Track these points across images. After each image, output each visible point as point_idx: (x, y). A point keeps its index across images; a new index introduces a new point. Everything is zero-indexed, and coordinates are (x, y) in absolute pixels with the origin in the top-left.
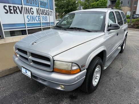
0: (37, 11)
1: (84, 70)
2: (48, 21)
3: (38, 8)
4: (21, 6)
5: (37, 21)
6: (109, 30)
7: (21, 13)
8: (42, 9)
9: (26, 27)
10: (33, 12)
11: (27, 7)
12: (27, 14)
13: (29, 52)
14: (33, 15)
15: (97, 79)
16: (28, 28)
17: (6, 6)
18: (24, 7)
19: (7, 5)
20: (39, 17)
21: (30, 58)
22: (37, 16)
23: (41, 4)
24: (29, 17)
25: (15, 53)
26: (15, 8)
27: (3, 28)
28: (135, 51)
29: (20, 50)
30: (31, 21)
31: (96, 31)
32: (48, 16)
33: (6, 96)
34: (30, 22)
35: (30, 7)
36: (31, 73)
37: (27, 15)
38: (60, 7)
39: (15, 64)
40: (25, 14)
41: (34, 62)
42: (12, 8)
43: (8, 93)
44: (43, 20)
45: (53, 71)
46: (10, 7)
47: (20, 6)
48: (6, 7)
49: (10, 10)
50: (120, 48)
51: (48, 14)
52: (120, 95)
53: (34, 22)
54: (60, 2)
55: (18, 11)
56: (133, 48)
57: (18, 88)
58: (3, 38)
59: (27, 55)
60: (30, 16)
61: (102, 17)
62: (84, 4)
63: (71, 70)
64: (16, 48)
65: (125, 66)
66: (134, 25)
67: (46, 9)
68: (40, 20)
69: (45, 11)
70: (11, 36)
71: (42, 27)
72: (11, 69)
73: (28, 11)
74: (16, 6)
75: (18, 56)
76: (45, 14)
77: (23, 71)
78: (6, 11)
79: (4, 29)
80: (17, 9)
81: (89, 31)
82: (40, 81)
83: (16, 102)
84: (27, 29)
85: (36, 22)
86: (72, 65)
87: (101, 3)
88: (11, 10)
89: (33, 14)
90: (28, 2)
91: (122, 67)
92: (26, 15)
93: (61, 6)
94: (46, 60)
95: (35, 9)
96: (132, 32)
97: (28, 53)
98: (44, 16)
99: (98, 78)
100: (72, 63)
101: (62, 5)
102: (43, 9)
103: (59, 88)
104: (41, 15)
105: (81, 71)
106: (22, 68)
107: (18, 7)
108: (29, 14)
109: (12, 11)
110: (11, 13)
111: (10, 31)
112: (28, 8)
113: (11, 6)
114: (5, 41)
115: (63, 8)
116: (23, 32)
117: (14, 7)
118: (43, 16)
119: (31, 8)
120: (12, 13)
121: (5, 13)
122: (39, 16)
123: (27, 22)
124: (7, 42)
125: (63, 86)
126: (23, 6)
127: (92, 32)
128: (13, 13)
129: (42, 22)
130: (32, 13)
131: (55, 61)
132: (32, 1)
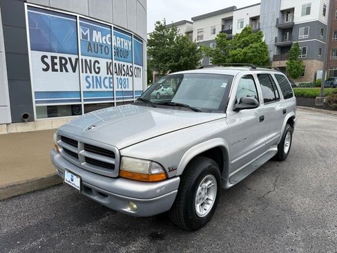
0: (108, 68)
1: (175, 177)
2: (130, 89)
3: (110, 61)
4: (76, 56)
5: (107, 88)
6: (237, 110)
7: (74, 71)
8: (117, 62)
9: (82, 98)
10: (99, 68)
11: (88, 59)
12: (86, 72)
13: (81, 142)
14: (98, 75)
15: (208, 204)
16: (85, 100)
17: (47, 57)
18: (82, 60)
19: (49, 54)
20: (111, 80)
21: (82, 152)
22: (106, 78)
23: (117, 53)
24: (90, 80)
25: (56, 146)
26: (63, 62)
27: (34, 100)
28: (315, 158)
29: (65, 139)
30: (93, 88)
31: (210, 111)
32: (130, 78)
33: (30, 227)
34: (91, 89)
35: (93, 59)
36: (81, 181)
37: (86, 75)
38: (160, 59)
39: (53, 166)
40: (83, 72)
41: (88, 160)
42: (57, 61)
43: (34, 222)
44: (120, 86)
45: (119, 177)
46: (53, 58)
47: (74, 57)
48: (45, 59)
49: (54, 64)
50: (276, 149)
51: (130, 74)
52: (252, 238)
53: (99, 89)
54: (161, 48)
55: (68, 66)
56: (312, 152)
57: (54, 215)
58: (32, 120)
59: (77, 147)
60: (93, 77)
61: (224, 85)
62: (214, 52)
63: (150, 175)
64: (58, 136)
65: (281, 187)
66: (329, 102)
67: (126, 64)
68: (112, 85)
69: (125, 68)
70: (49, 117)
71: (115, 101)
72: (43, 179)
73: (88, 67)
74: (67, 56)
75: (61, 150)
76: (123, 73)
77: (67, 177)
78: (45, 67)
79: (37, 102)
80: (66, 63)
81: (196, 110)
82: (96, 198)
83: (48, 236)
84: (83, 103)
85: (103, 89)
86: (151, 166)
87: (253, 52)
88: (56, 64)
89: (98, 73)
90: (91, 50)
91: (272, 189)
92: (83, 75)
93: (162, 56)
94: (109, 156)
95: (103, 63)
96: (323, 119)
97: (79, 144)
98: (123, 77)
99: (211, 203)
100: (152, 161)
101: (166, 55)
102: (121, 63)
103: (128, 210)
104: (115, 75)
105: (168, 178)
106: (66, 172)
107: (70, 59)
108: (91, 72)
109: (57, 67)
110: (54, 70)
111: (48, 106)
112: (90, 61)
113: (56, 58)
114: (35, 127)
115: (166, 61)
116: (75, 110)
117: (61, 58)
118: (119, 77)
119: (96, 61)
120: (57, 70)
121: (44, 70)
122: (110, 78)
123: (84, 89)
124: (40, 128)
125: (135, 206)
126: (81, 57)
127: (201, 112)
128: (59, 70)
129: (116, 89)
130: (97, 70)
131: (123, 158)
132: (99, 48)
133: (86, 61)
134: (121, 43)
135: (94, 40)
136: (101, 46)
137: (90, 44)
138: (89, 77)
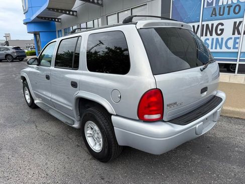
0: (236, 28)
3: (240, 20)
5: (230, 48)
10: (222, 30)
11: (210, 23)
12: (206, 36)
18: (203, 25)
22: (230, 38)
24: (209, 42)
30: (212, 48)
40: (202, 36)
60: (213, 39)
73: (209, 30)
89: (220, 35)
90: (215, 14)
107: (193, 26)
108: (211, 35)
112: (213, 24)
119: (219, 24)
129: (241, 50)
130: (219, 32)
132: (227, 9)
133: (207, 25)
135: (220, 4)
136: (229, 7)
137: (214, 9)
138: (208, 39)
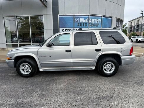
18: (75, 29)
19: (65, 29)
23: (91, 25)
50: (94, 68)
105: (10, 59)
107: (71, 29)
132: (83, 24)
134: (94, 21)
135: (80, 22)
136: (84, 23)
137: (78, 24)
